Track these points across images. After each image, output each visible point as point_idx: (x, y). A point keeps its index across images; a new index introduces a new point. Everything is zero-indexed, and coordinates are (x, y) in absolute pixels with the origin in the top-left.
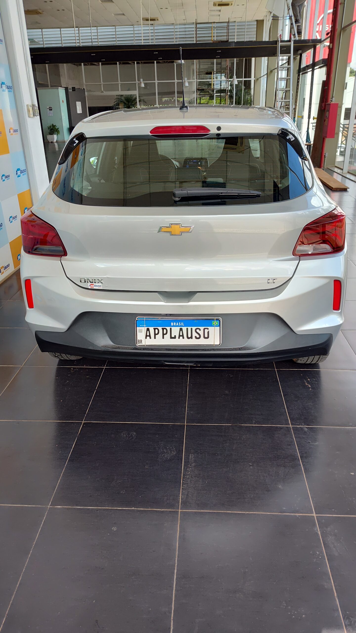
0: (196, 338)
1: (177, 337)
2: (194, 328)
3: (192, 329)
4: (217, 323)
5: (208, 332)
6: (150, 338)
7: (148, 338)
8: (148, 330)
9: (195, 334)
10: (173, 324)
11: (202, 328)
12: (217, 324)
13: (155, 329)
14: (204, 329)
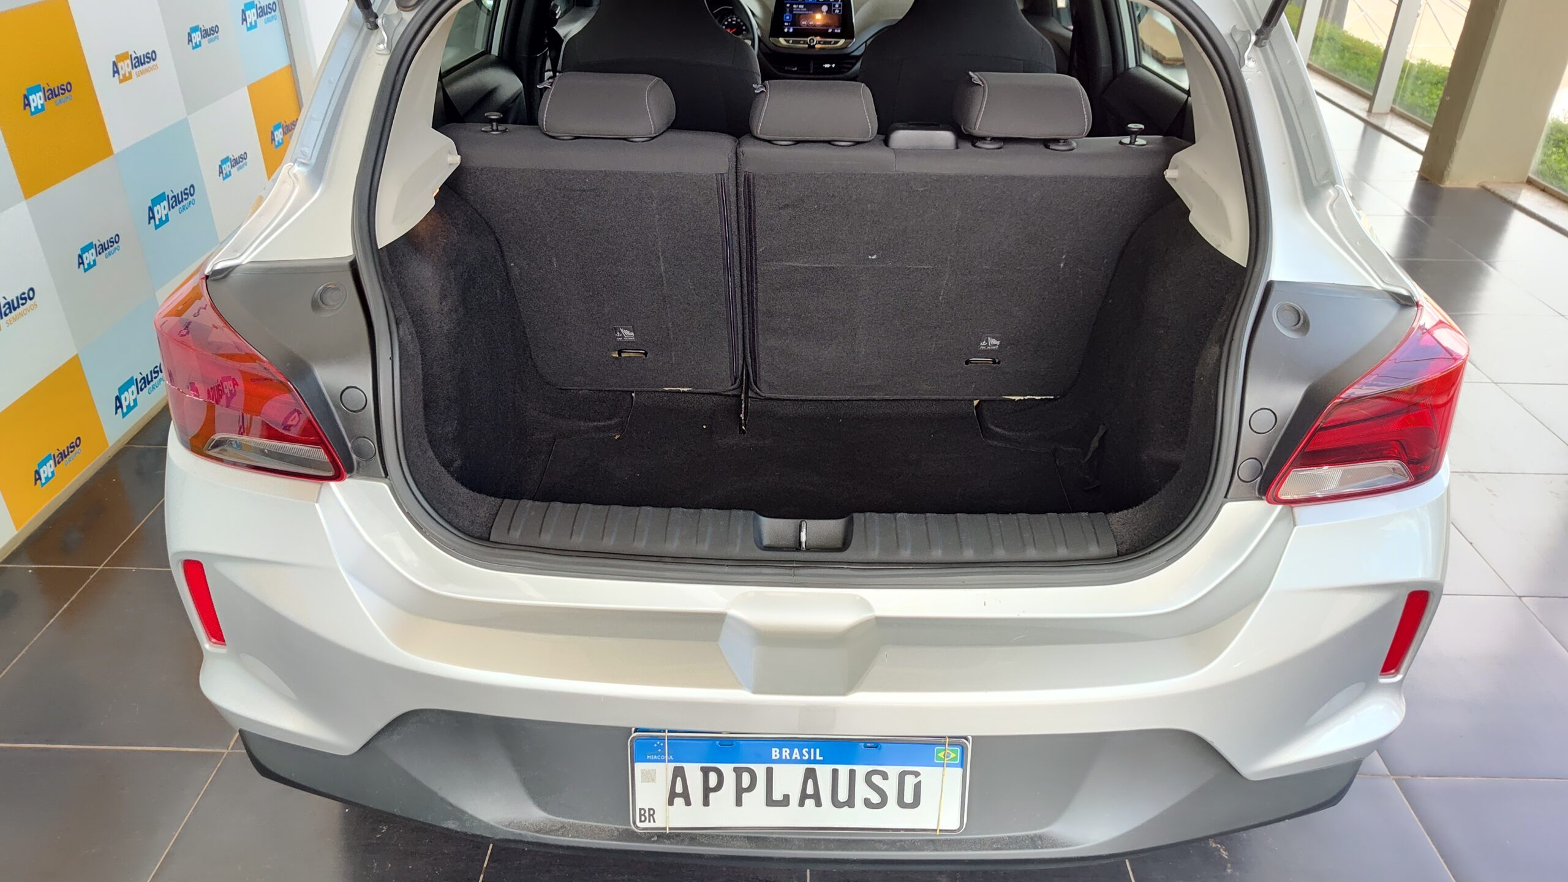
0: (868, 803)
1: (795, 799)
2: (861, 770)
3: (852, 773)
4: (953, 755)
5: (917, 787)
6: (688, 803)
7: (679, 801)
8: (679, 773)
9: (863, 791)
10: (781, 753)
11: (893, 771)
12: (955, 758)
13: (706, 772)
14: (902, 776)
